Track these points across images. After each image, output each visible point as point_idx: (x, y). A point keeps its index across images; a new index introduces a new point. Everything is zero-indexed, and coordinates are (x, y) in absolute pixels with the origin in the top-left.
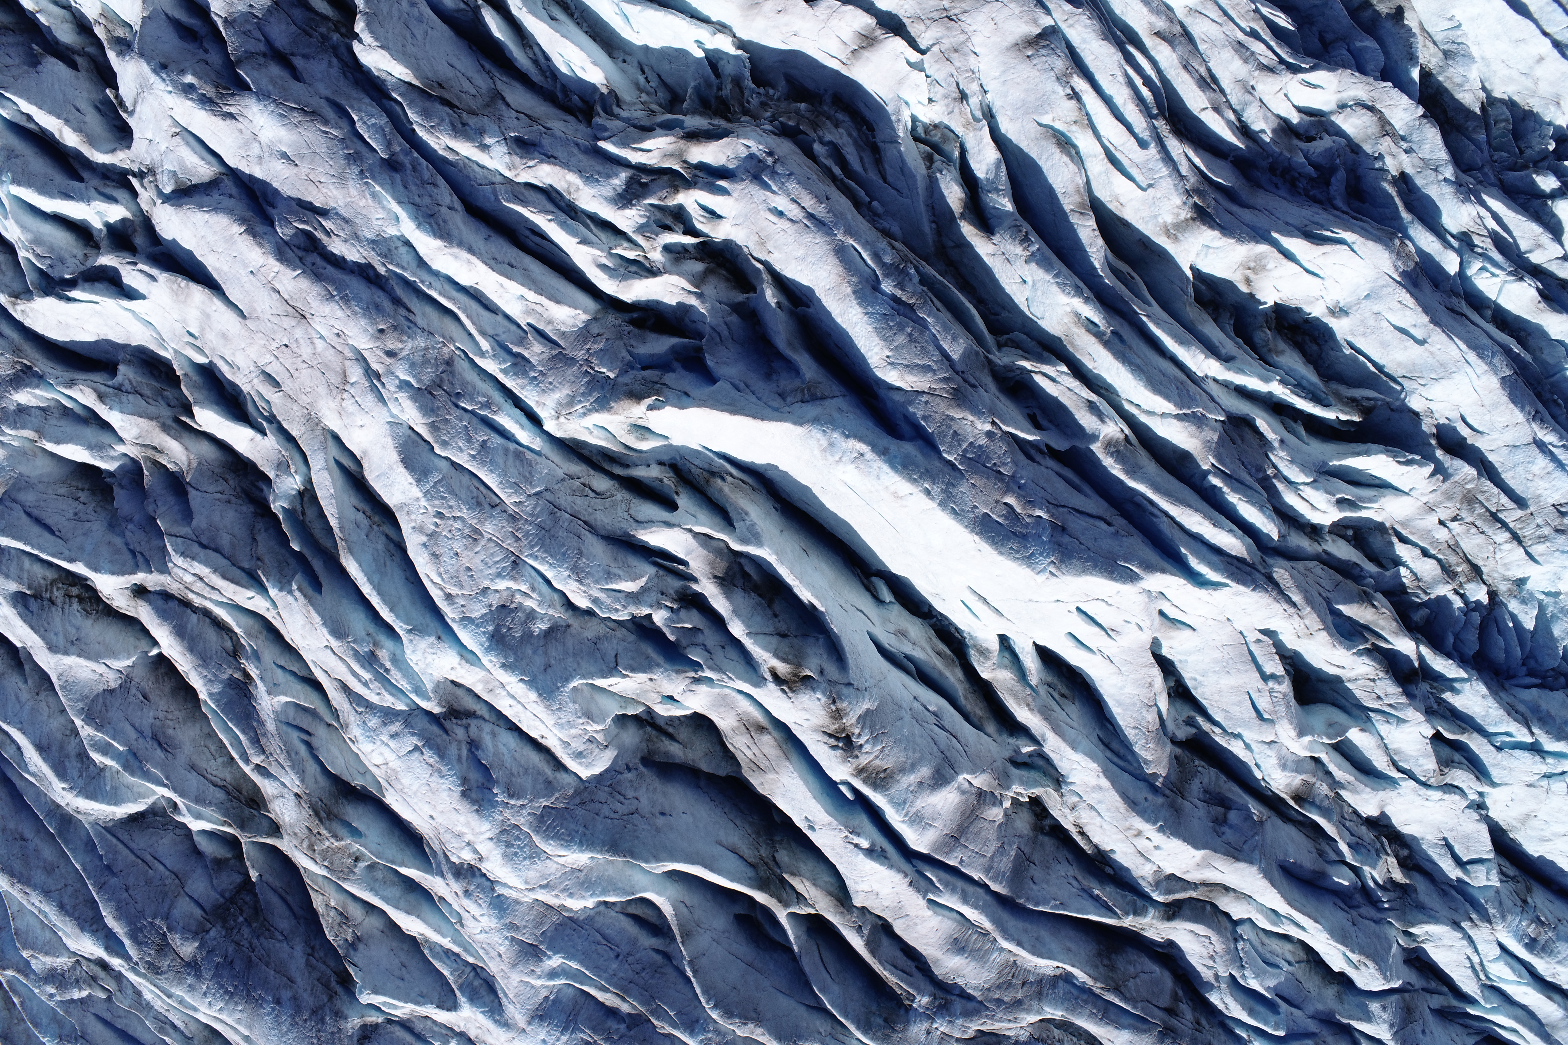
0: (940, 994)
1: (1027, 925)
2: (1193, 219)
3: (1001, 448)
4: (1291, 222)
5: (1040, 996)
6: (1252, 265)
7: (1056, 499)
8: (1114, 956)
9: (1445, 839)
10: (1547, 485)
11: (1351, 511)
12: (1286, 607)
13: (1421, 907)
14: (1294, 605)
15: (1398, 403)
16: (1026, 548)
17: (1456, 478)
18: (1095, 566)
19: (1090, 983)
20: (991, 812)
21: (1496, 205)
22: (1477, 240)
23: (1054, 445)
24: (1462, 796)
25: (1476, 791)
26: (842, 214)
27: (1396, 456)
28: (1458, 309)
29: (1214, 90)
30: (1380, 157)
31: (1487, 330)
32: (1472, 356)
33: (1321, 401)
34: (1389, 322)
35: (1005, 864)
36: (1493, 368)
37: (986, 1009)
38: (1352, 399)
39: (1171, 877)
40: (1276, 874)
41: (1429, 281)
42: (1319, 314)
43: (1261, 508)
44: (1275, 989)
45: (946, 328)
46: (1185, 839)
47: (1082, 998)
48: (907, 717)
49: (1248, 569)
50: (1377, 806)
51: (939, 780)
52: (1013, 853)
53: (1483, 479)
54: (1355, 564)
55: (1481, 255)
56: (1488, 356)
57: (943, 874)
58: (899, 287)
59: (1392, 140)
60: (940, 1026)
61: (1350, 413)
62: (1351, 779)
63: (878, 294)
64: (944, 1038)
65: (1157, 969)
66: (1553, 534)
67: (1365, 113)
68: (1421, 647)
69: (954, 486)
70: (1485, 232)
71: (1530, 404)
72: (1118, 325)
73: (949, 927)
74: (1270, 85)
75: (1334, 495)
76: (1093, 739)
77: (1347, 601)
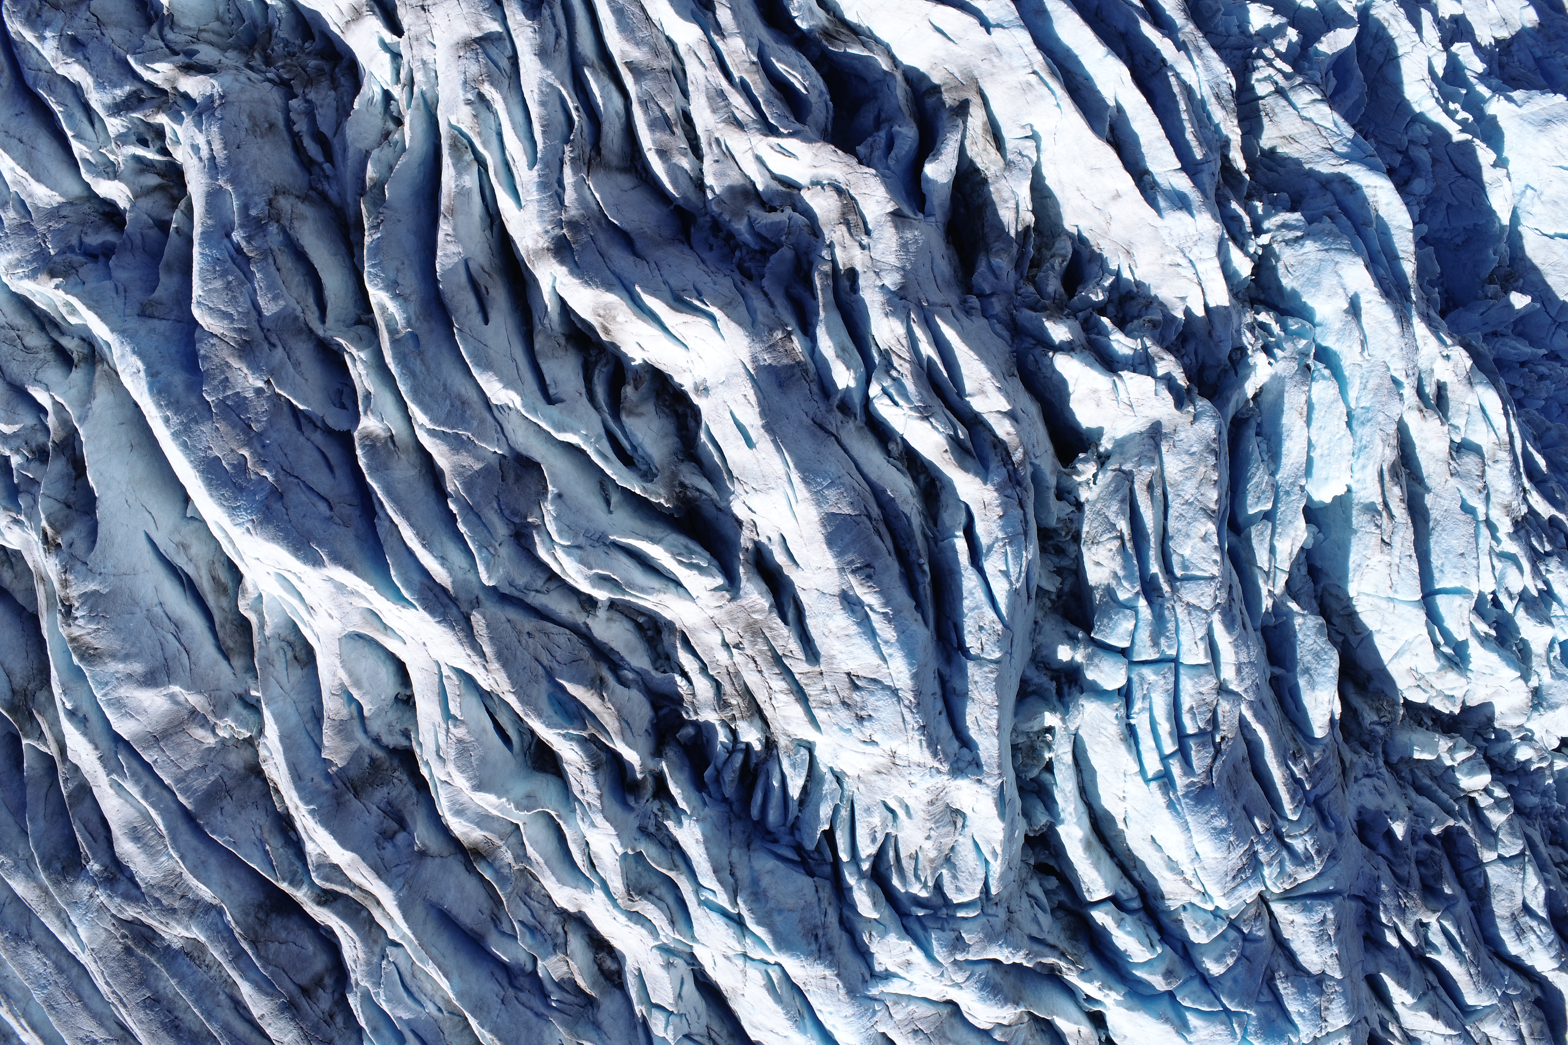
0: (113, 869)
1: (201, 847)
2: (548, 249)
3: (263, 406)
4: (672, 282)
5: (192, 914)
6: (602, 312)
7: (292, 468)
8: (273, 915)
9: (639, 970)
10: (843, 648)
11: (611, 591)
12: (469, 652)
14: (482, 655)
15: (722, 504)
16: (236, 499)
17: (743, 602)
18: (284, 539)
19: (233, 924)
20: (199, 733)
21: (949, 333)
22: (896, 361)
23: (331, 422)
24: (651, 933)
25: (668, 934)
26: (239, 163)
27: (680, 554)
28: (829, 427)
29: (673, 133)
30: (831, 246)
31: (861, 461)
32: (796, 477)
33: (647, 475)
34: (732, 413)
35: (201, 784)
36: (819, 499)
37: (146, 902)
38: (682, 485)
39: (336, 867)
40: (419, 911)
41: (815, 389)
42: (688, 386)
43: (481, 547)
44: (408, 1023)
45: (271, 287)
46: (333, 833)
47: (224, 935)
48: (140, 615)
49: (447, 601)
50: (569, 901)
51: (150, 680)
52: (212, 778)
53: (774, 615)
54: (612, 649)
55: (894, 379)
56: (820, 484)
57: (135, 765)
58: (249, 239)
59: (849, 230)
60: (102, 896)
61: (659, 495)
62: (541, 860)
63: (226, 241)
64: (102, 908)
65: (310, 948)
66: (838, 705)
67: (836, 196)
68: (664, 764)
69: (197, 423)
70: (906, 356)
71: (861, 554)
72: (423, 329)
73: (130, 813)
74: (736, 142)
75: (591, 568)
76: (301, 707)
77: (576, 680)
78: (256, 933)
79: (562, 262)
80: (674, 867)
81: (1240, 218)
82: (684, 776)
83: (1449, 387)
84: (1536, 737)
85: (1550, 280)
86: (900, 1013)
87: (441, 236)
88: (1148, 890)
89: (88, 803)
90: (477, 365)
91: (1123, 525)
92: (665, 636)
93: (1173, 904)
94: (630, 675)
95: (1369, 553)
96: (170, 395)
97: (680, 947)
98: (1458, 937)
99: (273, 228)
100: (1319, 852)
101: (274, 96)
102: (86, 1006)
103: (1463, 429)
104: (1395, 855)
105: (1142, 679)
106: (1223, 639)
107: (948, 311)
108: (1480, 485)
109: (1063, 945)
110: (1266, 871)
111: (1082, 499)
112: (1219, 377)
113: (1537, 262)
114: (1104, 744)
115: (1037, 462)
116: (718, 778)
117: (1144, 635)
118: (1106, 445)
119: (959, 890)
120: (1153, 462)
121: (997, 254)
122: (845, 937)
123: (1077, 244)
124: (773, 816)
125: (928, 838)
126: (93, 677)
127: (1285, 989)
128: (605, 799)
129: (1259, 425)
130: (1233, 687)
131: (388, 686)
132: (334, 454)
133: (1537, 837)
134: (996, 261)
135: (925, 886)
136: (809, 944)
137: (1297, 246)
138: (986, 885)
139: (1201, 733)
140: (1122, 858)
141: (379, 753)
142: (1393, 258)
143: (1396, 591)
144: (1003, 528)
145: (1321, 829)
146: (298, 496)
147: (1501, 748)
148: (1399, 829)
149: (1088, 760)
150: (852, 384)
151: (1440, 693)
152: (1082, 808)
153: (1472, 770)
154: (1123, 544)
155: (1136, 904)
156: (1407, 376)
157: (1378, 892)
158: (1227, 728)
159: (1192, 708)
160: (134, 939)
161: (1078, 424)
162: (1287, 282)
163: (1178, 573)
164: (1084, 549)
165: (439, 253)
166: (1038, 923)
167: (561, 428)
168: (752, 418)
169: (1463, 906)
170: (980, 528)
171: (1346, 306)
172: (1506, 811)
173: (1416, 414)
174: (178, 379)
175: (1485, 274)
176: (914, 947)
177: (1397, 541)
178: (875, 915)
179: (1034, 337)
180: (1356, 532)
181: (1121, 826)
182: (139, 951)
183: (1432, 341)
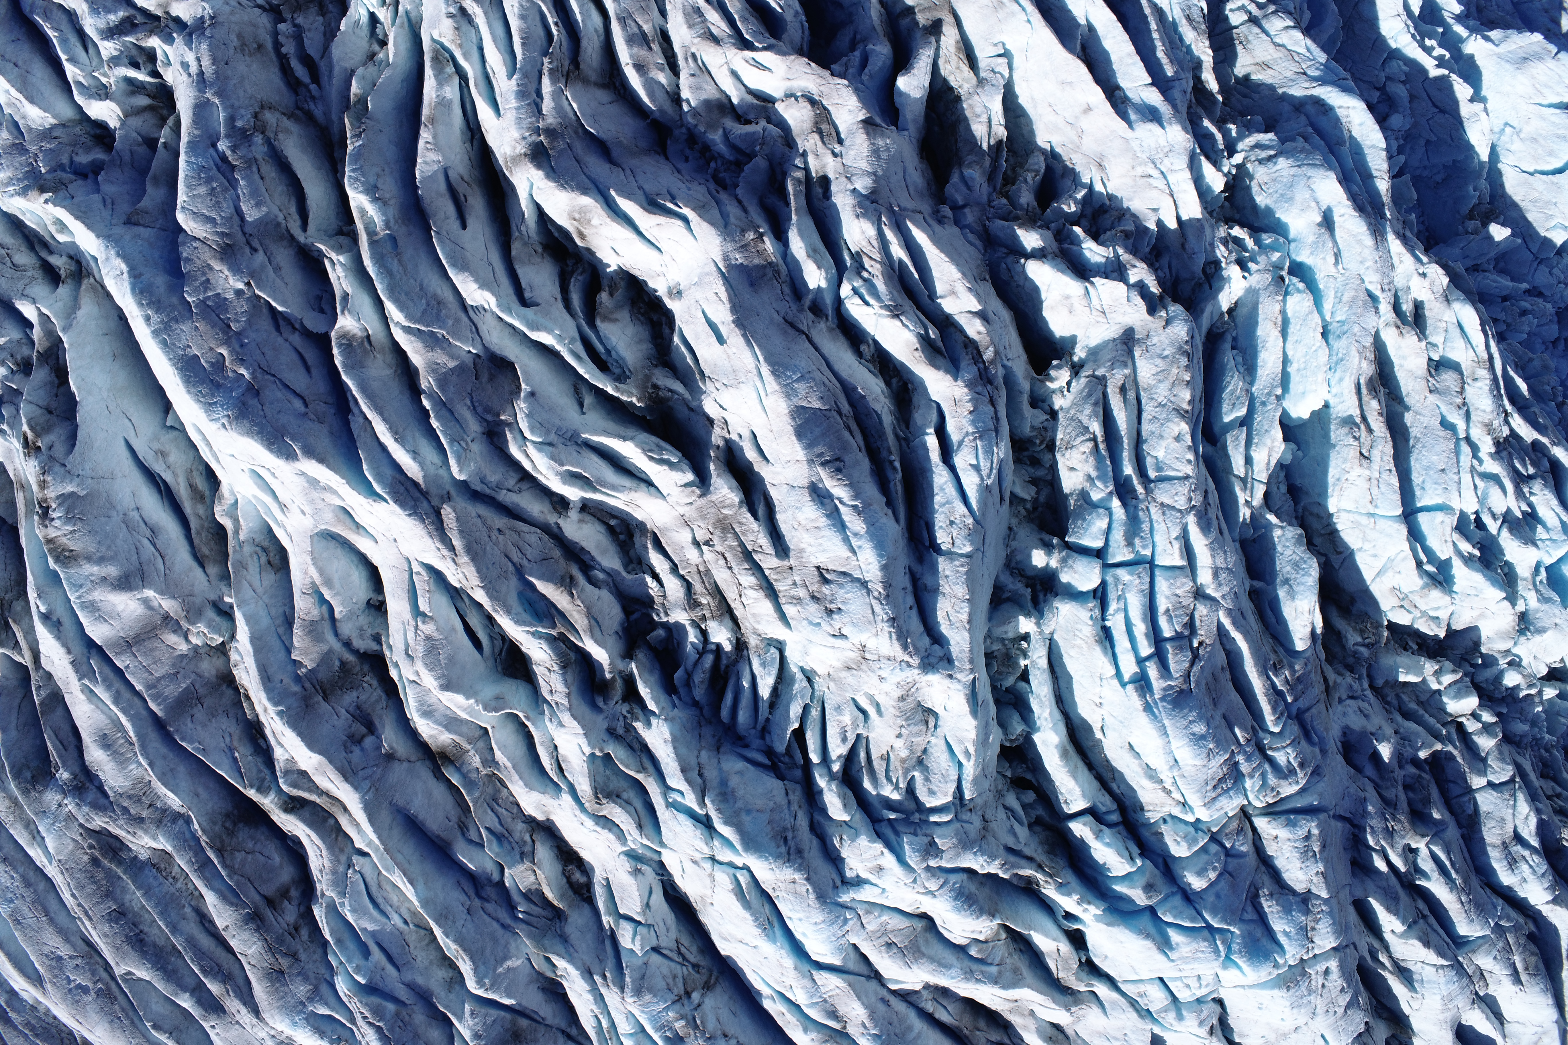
0: (83, 778)
1: (171, 755)
2: (525, 155)
3: (242, 307)
4: (647, 187)
5: (159, 823)
6: (577, 216)
7: (269, 367)
8: (241, 825)
9: (607, 879)
10: (812, 541)
11: (582, 488)
12: (439, 545)
13: (564, 939)
14: (452, 548)
15: (694, 404)
16: (213, 396)
17: (713, 497)
18: (259, 433)
19: (200, 832)
20: (172, 639)
21: (920, 236)
22: (867, 263)
23: (309, 324)
24: (619, 838)
25: (636, 839)
26: (227, 78)
27: (651, 451)
28: (800, 326)
29: (650, 49)
30: (804, 155)
31: (832, 359)
32: (765, 370)
33: (620, 378)
34: (704, 312)
35: (172, 690)
36: (789, 392)
37: (114, 811)
38: (656, 387)
39: (304, 774)
40: (385, 815)
41: (787, 290)
42: (662, 292)
43: (452, 441)
44: (373, 934)
45: (254, 193)
46: (300, 734)
47: (190, 843)
48: (116, 518)
49: (417, 494)
50: (537, 808)
51: (124, 583)
52: (184, 685)
53: (744, 509)
54: (583, 549)
55: (865, 280)
56: (790, 377)
57: (107, 670)
58: (234, 149)
59: (822, 139)
60: (70, 805)
61: (630, 394)
62: (509, 765)
63: (211, 150)
64: (71, 817)
65: (277, 859)
66: (808, 600)
67: (809, 106)
68: (633, 665)
69: (177, 322)
70: (877, 257)
71: (831, 447)
72: (401, 232)
73: (101, 719)
74: (712, 56)
75: (562, 465)
76: (273, 611)
77: (545, 577)
78: (222, 841)
79: (539, 166)
80: (642, 769)
81: (1212, 136)
82: (654, 678)
83: (1426, 306)
84: (1524, 663)
85: (1530, 217)
86: (872, 923)
87: (421, 144)
88: (1128, 803)
89: (59, 711)
90: (454, 265)
91: (1096, 427)
92: (637, 539)
93: (1153, 816)
94: (601, 576)
95: (1347, 466)
96: (151, 294)
97: (649, 854)
98: (1447, 863)
99: (258, 139)
100: (1302, 765)
101: (264, 21)
102: (52, 921)
103: (1441, 347)
104: (1382, 778)
105: (1117, 580)
106: (1199, 542)
107: (920, 216)
108: (1459, 401)
109: (1041, 857)
110: (1248, 783)
111: (1056, 407)
112: (1193, 290)
113: (1517, 198)
114: (1079, 647)
115: (1009, 364)
116: (688, 682)
117: (1118, 536)
118: (1079, 353)
119: (931, 792)
120: (1125, 366)
121: (970, 166)
122: (815, 841)
123: (1050, 160)
124: (743, 716)
125: (899, 736)
126: (68, 579)
127: (1269, 906)
128: (573, 696)
129: (1235, 339)
130: (1211, 591)
131: (361, 590)
132: (311, 355)
133: (1527, 766)
134: (968, 172)
135: (897, 787)
136: (778, 846)
137: (1270, 165)
138: (959, 788)
139: (1178, 637)
140: (1101, 770)
141: (349, 657)
142: (1367, 177)
143: (1376, 506)
144: (973, 423)
145: (1303, 743)
146: (273, 393)
147: (1489, 673)
148: (1385, 751)
149: (1063, 666)
150: (824, 284)
151: (1424, 613)
152: (1058, 715)
153: (1459, 693)
154: (1096, 446)
155: (1115, 817)
156: (1383, 290)
157: (1365, 814)
158: (1205, 634)
159: (1168, 610)
160: (101, 849)
161: (1051, 333)
162: (1261, 200)
163: (1152, 474)
164: (1058, 456)
165: (419, 160)
166: (1015, 835)
167: (535, 327)
168: (722, 315)
169: (1452, 832)
170: (951, 427)
171: (1319, 219)
172: (1495, 736)
173: (1393, 331)
174: (160, 281)
175: (1465, 210)
176: (886, 851)
177: (1376, 454)
178: (846, 817)
179: (1006, 247)
180: (1334, 446)
181: (1098, 735)
182: (106, 862)
183: (1408, 258)
